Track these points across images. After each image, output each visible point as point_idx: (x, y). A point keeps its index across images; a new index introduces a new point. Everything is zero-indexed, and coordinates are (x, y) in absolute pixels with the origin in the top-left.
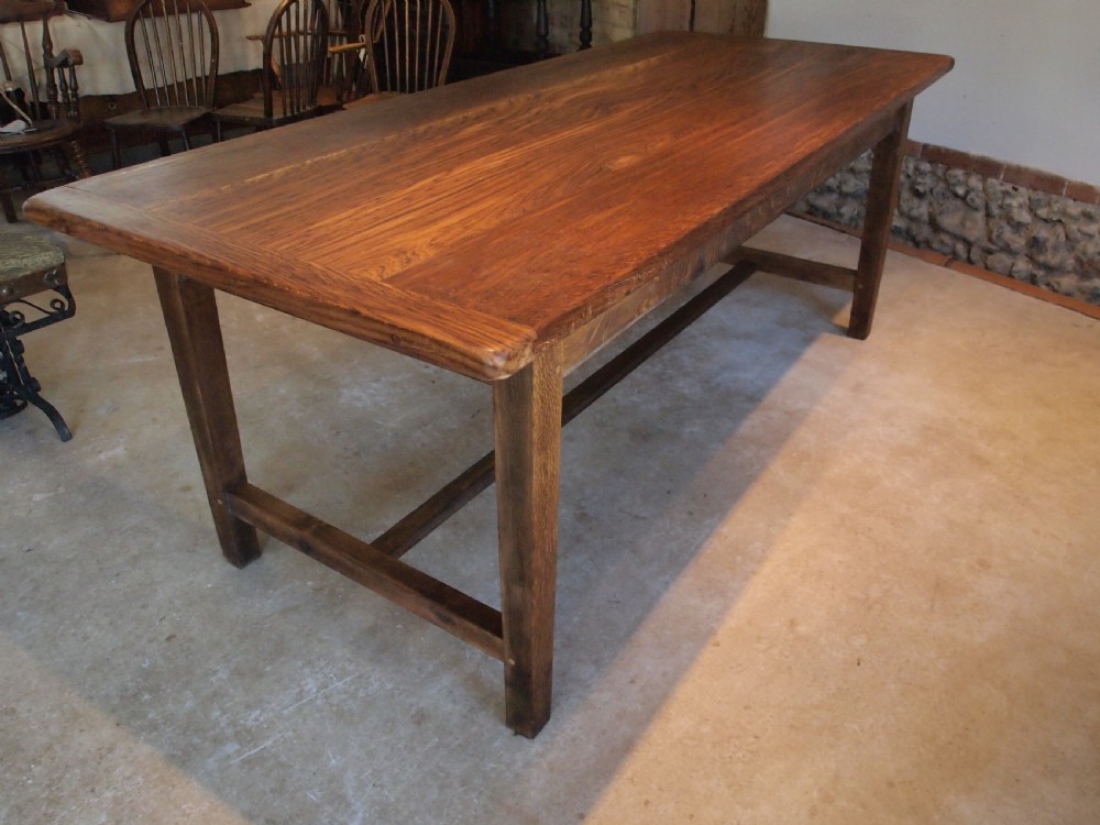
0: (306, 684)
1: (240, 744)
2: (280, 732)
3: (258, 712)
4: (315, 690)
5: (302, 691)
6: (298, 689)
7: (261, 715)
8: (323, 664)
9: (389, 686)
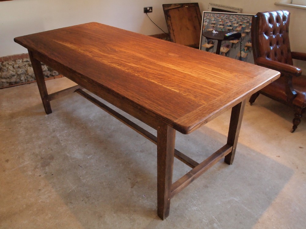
0: (194, 209)
1: (214, 223)
2: (210, 214)
3: (203, 220)
4: (196, 207)
5: (197, 210)
6: (196, 211)
7: (204, 219)
8: (187, 206)
9: (196, 192)
